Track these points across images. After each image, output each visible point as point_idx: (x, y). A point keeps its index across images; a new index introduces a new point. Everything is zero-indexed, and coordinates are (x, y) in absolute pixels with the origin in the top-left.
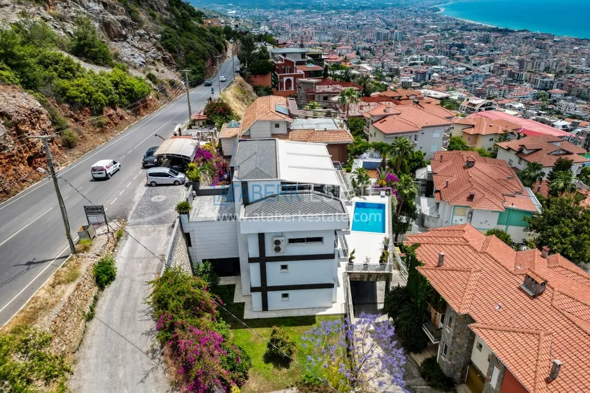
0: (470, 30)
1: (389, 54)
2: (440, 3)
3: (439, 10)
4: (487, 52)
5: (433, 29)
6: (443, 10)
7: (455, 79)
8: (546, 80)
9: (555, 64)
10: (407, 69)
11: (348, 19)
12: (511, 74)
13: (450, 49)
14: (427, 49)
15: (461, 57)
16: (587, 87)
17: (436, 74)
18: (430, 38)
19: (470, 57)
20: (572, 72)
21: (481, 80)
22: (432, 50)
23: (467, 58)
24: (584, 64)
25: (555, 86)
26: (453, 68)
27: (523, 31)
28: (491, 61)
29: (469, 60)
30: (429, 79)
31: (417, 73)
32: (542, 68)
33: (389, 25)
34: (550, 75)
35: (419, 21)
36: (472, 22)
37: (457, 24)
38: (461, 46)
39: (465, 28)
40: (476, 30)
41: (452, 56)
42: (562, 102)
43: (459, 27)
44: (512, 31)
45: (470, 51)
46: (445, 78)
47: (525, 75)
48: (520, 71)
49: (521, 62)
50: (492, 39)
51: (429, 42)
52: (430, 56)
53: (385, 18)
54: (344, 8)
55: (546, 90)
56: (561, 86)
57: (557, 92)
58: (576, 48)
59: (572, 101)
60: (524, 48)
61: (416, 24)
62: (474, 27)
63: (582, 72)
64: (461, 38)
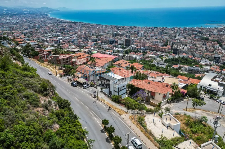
0: (63, 23)
1: (38, 34)
2: (47, 12)
3: (48, 15)
4: (73, 31)
5: (49, 23)
6: (49, 15)
7: (68, 41)
8: (95, 39)
9: (95, 33)
10: (50, 40)
11: (10, 20)
12: (84, 38)
13: (60, 30)
14: (52, 31)
15: (65, 33)
16: (106, 40)
17: (61, 41)
18: (51, 26)
19: (68, 33)
20: (100, 35)
21: (76, 41)
22: (54, 31)
23: (67, 33)
24: (102, 32)
25: (98, 40)
26: (65, 37)
27: (81, 22)
28: (76, 34)
29: (68, 34)
30: (60, 42)
31: (54, 41)
32: (92, 35)
33: (31, 22)
34: (95, 37)
35: (42, 20)
36: (63, 20)
37: (57, 21)
38: (64, 29)
39: (61, 22)
40: (65, 23)
41: (62, 33)
42: (102, 45)
43: (59, 22)
44: (77, 23)
45: (67, 31)
46: (65, 42)
47: (88, 38)
48: (87, 37)
49: (85, 33)
50: (73, 26)
51: (52, 28)
52: (55, 34)
53: (27, 19)
54: (5, 15)
55: (96, 42)
56: (99, 40)
57: (99, 42)
58: (98, 27)
59: (105, 44)
60: (84, 28)
61: (42, 21)
62: (64, 22)
63: (102, 35)
64: (62, 26)
